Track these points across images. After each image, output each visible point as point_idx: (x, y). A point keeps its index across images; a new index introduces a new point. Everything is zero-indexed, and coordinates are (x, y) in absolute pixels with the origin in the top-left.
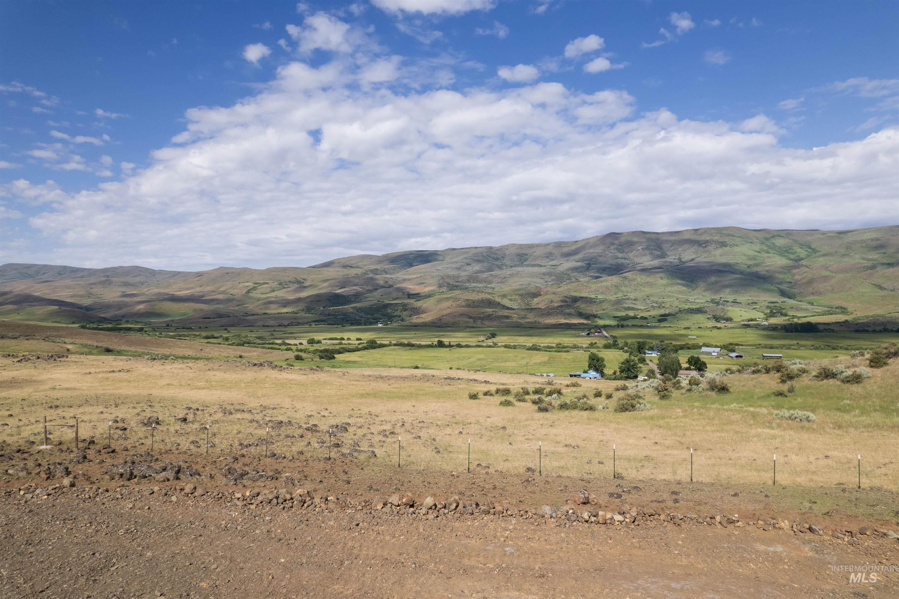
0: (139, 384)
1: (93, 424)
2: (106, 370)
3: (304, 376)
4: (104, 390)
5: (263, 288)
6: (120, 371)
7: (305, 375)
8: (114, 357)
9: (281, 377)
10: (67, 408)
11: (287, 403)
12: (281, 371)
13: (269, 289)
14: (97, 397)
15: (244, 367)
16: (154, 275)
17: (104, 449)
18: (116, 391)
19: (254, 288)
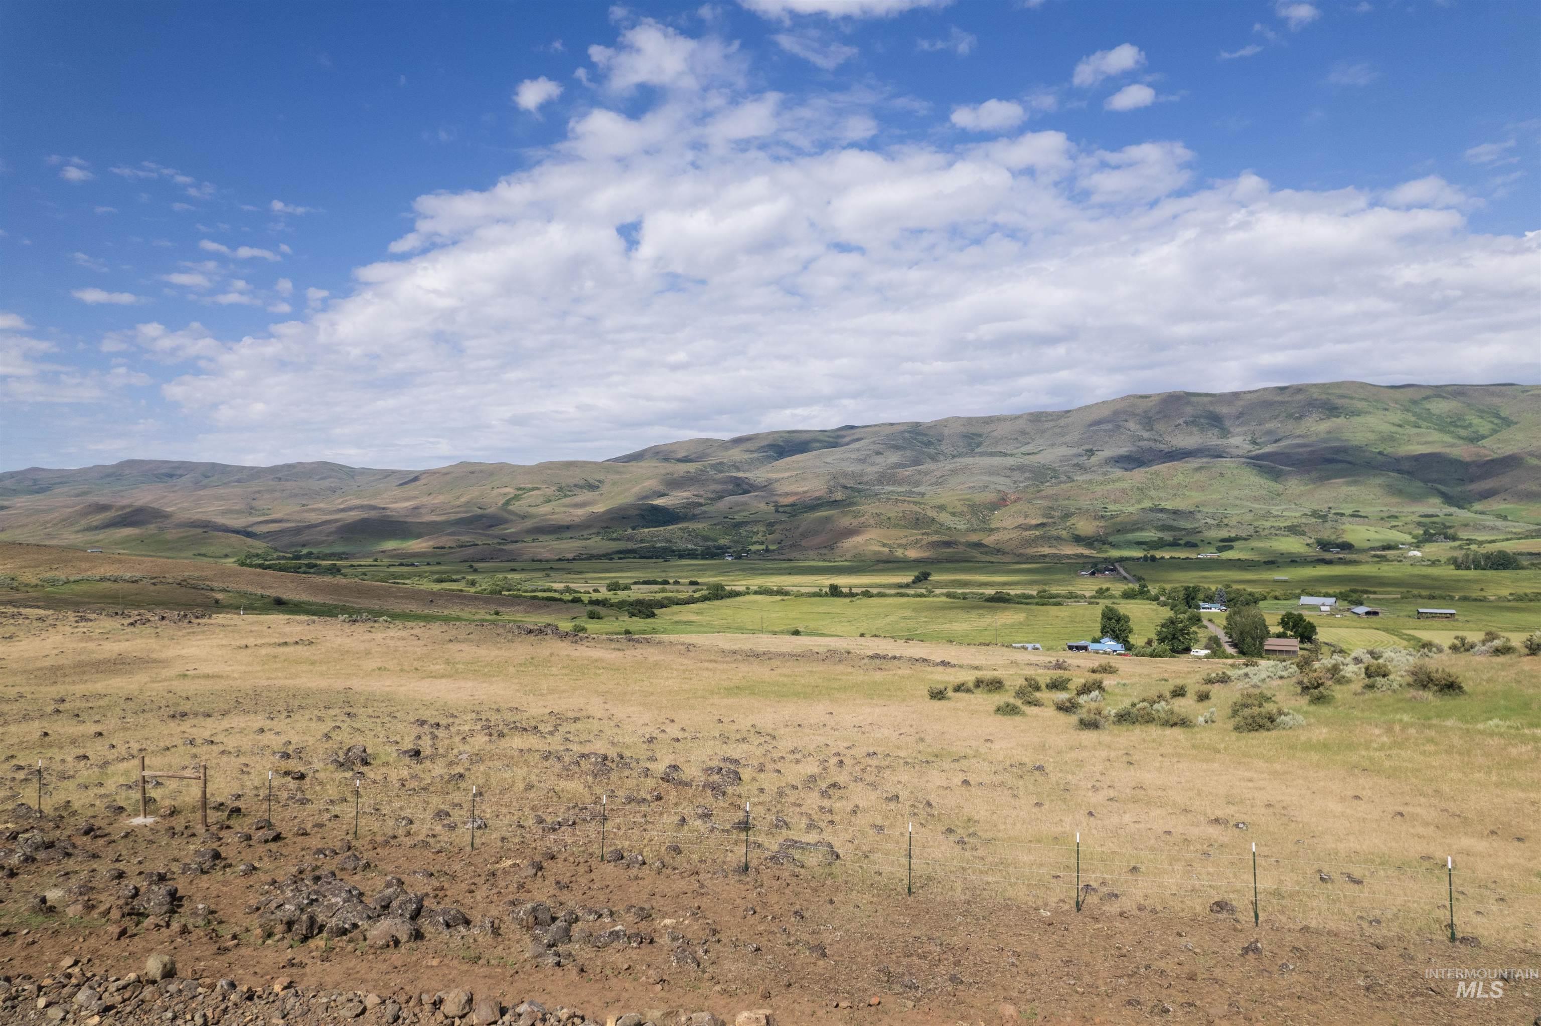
0: (329, 669)
1: (242, 760)
2: (273, 640)
3: (618, 652)
4: (268, 679)
5: (532, 496)
6: (297, 643)
7: (619, 650)
8: (287, 617)
9: (577, 654)
10: (201, 718)
11: (596, 707)
12: (576, 642)
13: (541, 499)
14: (256, 695)
15: (510, 636)
16: (353, 478)
17: (258, 829)
18: (290, 681)
19: (516, 497)
